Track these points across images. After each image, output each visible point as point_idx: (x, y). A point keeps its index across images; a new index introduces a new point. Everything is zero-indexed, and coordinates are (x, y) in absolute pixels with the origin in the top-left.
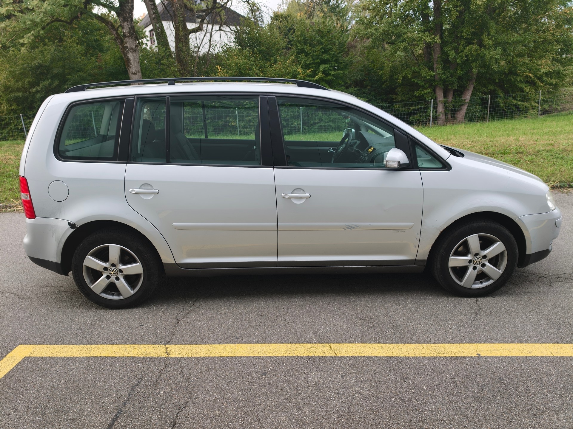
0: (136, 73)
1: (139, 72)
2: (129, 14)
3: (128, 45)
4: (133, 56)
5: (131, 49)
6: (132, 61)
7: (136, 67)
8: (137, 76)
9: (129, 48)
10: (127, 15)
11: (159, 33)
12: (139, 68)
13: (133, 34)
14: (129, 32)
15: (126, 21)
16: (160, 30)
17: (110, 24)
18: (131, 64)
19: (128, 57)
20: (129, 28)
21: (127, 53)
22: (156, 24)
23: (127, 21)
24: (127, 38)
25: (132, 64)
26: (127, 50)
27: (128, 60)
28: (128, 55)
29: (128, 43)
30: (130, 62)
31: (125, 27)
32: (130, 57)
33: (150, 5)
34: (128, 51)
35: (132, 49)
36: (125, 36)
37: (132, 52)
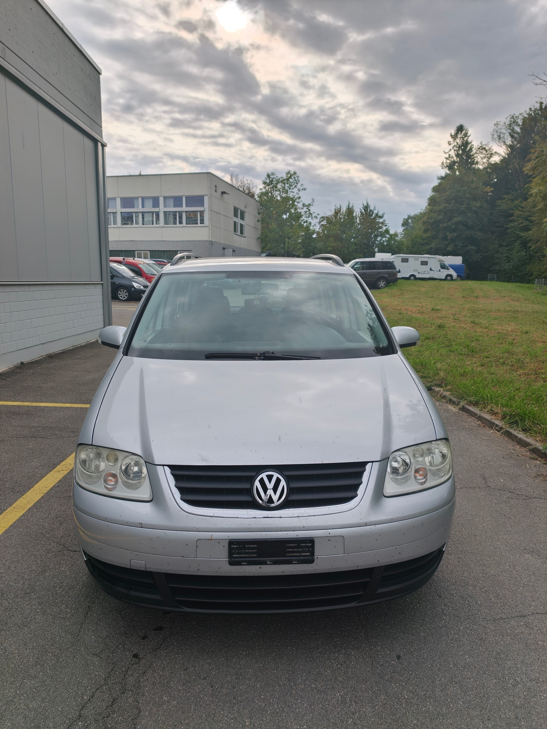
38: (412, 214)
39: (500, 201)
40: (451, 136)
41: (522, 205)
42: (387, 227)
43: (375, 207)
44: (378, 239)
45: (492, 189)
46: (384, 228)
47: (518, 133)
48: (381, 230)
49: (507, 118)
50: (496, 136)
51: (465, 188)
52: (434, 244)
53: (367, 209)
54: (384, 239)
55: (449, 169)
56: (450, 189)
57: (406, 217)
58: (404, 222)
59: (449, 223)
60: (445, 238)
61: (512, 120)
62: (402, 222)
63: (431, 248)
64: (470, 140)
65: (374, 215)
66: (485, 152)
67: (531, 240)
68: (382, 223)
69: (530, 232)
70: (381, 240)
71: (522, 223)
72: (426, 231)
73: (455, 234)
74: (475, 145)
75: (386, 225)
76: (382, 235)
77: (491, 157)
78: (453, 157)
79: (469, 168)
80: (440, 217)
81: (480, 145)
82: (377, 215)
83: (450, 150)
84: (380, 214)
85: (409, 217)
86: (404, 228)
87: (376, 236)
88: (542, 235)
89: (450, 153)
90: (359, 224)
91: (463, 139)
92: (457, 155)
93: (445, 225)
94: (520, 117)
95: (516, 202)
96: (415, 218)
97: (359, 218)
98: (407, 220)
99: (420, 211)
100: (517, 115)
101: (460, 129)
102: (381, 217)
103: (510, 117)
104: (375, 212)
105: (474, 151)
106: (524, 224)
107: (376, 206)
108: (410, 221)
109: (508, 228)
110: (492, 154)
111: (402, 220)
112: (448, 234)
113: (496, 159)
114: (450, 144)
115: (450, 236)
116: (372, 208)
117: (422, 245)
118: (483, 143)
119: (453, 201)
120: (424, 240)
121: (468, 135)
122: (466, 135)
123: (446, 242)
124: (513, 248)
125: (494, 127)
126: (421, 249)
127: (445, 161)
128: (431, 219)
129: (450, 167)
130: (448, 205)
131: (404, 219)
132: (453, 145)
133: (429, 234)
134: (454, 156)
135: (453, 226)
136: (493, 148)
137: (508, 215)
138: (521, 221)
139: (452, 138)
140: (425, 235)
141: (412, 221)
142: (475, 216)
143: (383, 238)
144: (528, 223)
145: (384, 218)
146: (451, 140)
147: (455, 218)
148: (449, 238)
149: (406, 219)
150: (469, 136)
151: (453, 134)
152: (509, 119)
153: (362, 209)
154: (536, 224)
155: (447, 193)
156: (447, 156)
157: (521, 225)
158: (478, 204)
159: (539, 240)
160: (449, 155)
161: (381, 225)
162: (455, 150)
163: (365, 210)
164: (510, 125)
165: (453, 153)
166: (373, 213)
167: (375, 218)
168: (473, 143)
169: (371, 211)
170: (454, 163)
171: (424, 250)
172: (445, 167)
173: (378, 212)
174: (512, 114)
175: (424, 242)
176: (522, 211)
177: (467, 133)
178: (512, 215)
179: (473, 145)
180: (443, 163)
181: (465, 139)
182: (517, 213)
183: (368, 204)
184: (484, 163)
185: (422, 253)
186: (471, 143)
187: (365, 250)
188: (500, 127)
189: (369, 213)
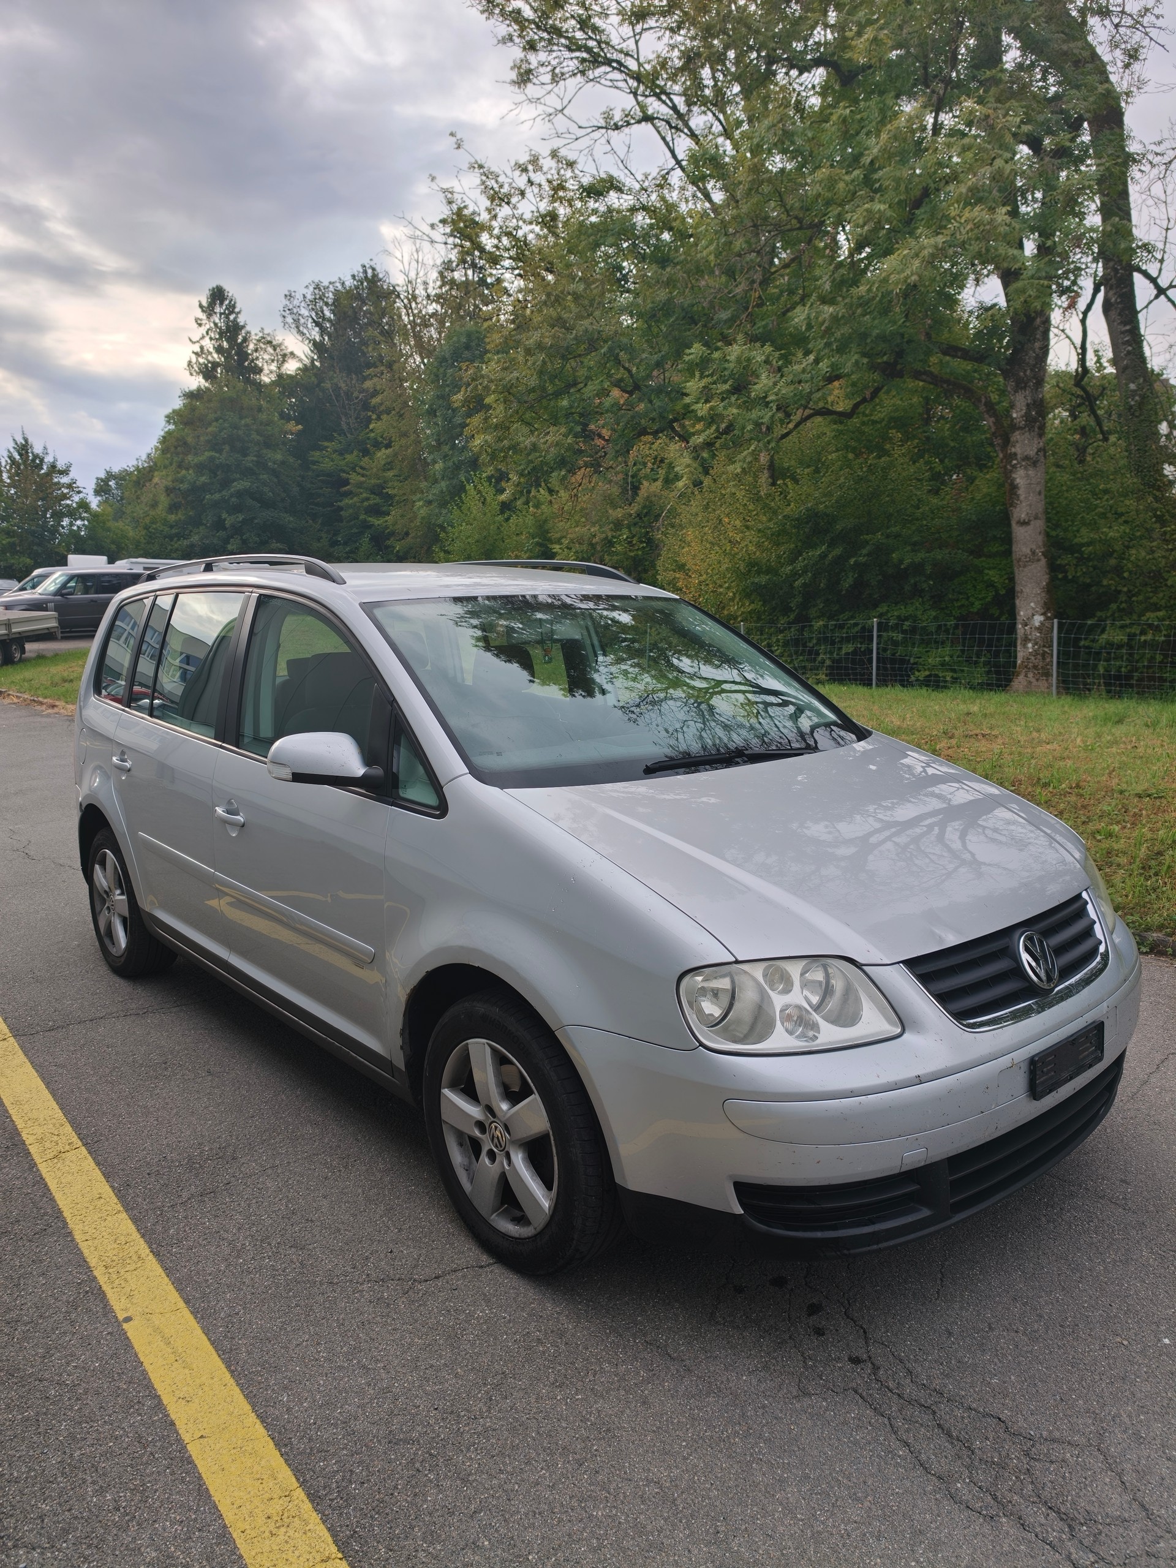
0: (1030, 521)
1: (1036, 518)
2: (1032, 370)
3: (1018, 449)
4: (1027, 476)
5: (1023, 460)
6: (1021, 492)
7: (1030, 505)
8: (1029, 528)
9: (1019, 456)
10: (1028, 372)
11: (1131, 407)
12: (1040, 507)
13: (1035, 420)
14: (1027, 416)
15: (1021, 388)
16: (1137, 398)
17: (983, 400)
18: (1018, 496)
19: (1015, 479)
20: (1028, 405)
21: (1011, 471)
22: (1127, 384)
23: (1024, 388)
24: (1017, 433)
25: (1022, 498)
26: (1015, 462)
27: (1014, 487)
28: (1014, 475)
29: (1018, 445)
30: (1015, 494)
31: (1018, 404)
32: (1018, 481)
33: (1122, 333)
34: (1014, 466)
35: (1026, 458)
36: (1014, 427)
37: (1026, 468)
38: (116, 469)
39: (318, 453)
40: (201, 306)
41: (362, 463)
42: (81, 495)
43: (45, 448)
44: (64, 523)
45: (300, 427)
46: (76, 498)
47: (329, 320)
48: (68, 502)
49: (307, 287)
50: (289, 320)
51: (248, 421)
52: (196, 538)
53: (27, 453)
54: (79, 523)
55: (206, 378)
56: (217, 420)
57: (103, 475)
58: (97, 484)
59: (224, 493)
60: (219, 525)
61: (317, 291)
62: (94, 486)
63: (192, 546)
64: (241, 320)
65: (45, 467)
66: (270, 350)
67: (392, 534)
68: (70, 486)
69: (387, 518)
70: (71, 524)
71: (368, 499)
72: (173, 508)
73: (241, 517)
74: (253, 333)
75: (79, 492)
76: (72, 513)
77: (284, 361)
78: (210, 353)
79: (248, 381)
80: (203, 479)
81: (261, 335)
82: (53, 466)
83: (203, 337)
84: (61, 465)
85: (110, 475)
86: (99, 498)
87: (58, 516)
88: (412, 525)
89: (203, 343)
90: (9, 486)
91: (227, 317)
92: (219, 350)
93: (217, 496)
94: (331, 288)
95: (349, 457)
96: (121, 477)
97: (9, 471)
98: (106, 481)
99: (135, 463)
100: (326, 284)
101: (218, 295)
102: (65, 472)
103: (313, 286)
104: (49, 459)
105: (251, 346)
106: (371, 502)
107: (48, 447)
108: (112, 483)
109: (341, 509)
110: (284, 356)
111: (95, 481)
112: (224, 515)
113: (291, 367)
114: (200, 325)
115: (229, 520)
116: (38, 449)
117: (171, 537)
118: (266, 332)
119: (227, 448)
120: (171, 527)
121: (237, 310)
122: (231, 308)
123: (222, 533)
124: (356, 548)
125: (285, 302)
126: (169, 548)
127: (194, 360)
128: (182, 482)
129: (208, 372)
130: (217, 455)
131: (98, 479)
132: (208, 327)
133: (180, 515)
134: (211, 350)
135: (233, 499)
136: (286, 343)
137: (338, 482)
138: (364, 495)
139: (203, 311)
140: (172, 518)
141: (117, 484)
142: (276, 480)
143: (76, 520)
144: (378, 500)
145: (72, 475)
146: (203, 316)
147: (235, 483)
148: (228, 523)
149: (102, 480)
150: (239, 313)
151: (205, 304)
152: (311, 288)
153: (12, 450)
154: (398, 502)
155: (210, 429)
156: (197, 349)
157: (366, 504)
158: (279, 457)
159: (407, 534)
160: (202, 348)
161: (66, 491)
162: (211, 339)
163: (20, 455)
164: (314, 301)
165: (208, 344)
166: (42, 460)
167: (49, 474)
168: (248, 328)
169: (36, 456)
170: (215, 365)
171: (177, 550)
172: (198, 373)
173: (55, 460)
174: (316, 281)
175: (174, 531)
176: (363, 476)
177: (234, 307)
178: (346, 482)
179: (248, 332)
180: (190, 363)
181: (232, 317)
182: (354, 478)
183: (26, 440)
184: (271, 372)
185: (174, 555)
186: (243, 327)
187: (35, 548)
188: (296, 302)
189: (33, 460)
